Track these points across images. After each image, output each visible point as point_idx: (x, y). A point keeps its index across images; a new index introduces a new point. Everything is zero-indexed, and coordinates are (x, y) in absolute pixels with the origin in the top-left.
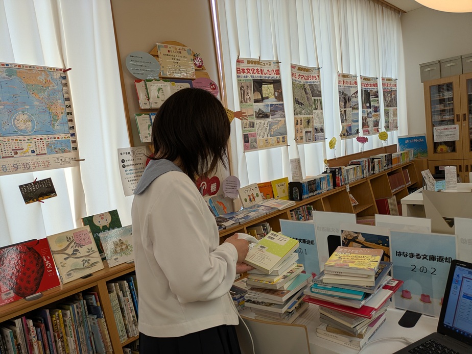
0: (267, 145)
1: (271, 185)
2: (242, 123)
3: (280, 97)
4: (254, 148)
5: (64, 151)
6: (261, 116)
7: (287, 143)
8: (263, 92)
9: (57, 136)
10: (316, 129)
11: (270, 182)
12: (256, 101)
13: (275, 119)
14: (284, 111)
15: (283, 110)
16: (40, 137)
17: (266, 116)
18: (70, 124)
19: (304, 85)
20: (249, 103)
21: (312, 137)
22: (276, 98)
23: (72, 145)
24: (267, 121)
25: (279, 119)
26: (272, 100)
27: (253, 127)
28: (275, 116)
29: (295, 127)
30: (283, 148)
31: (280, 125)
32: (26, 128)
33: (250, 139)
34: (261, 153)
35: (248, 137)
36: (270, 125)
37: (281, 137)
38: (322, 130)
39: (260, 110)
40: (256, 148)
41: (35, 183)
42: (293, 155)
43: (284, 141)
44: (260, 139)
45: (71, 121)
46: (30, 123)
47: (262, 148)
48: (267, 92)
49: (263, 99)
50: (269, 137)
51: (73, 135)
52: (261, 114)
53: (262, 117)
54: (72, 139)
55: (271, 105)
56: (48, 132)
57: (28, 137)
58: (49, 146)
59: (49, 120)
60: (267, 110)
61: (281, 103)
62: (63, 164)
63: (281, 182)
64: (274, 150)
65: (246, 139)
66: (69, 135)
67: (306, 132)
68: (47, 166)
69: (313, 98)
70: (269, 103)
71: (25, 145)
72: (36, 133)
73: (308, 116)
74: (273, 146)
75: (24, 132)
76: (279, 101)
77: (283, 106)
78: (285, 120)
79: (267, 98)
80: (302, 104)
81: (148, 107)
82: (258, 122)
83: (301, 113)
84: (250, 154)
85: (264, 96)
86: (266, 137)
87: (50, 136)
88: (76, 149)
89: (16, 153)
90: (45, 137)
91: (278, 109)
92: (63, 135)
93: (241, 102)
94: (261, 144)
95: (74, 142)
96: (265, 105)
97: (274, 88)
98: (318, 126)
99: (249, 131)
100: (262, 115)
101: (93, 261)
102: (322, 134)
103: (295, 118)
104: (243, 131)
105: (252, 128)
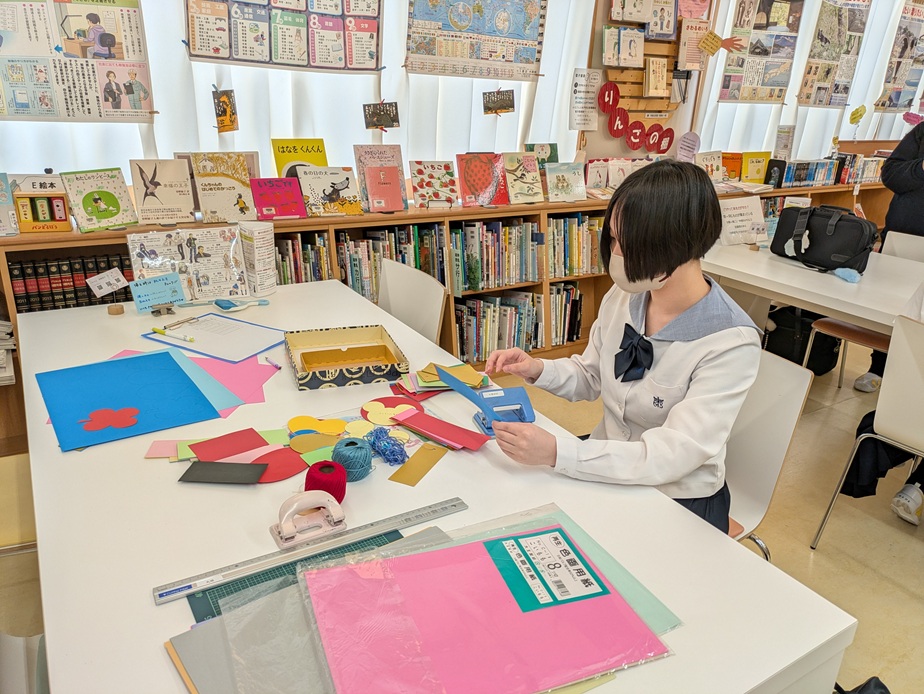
0: (754, 97)
1: (741, 158)
2: (728, 58)
3: (794, 26)
4: (734, 98)
5: (528, 61)
6: (758, 50)
7: (783, 99)
8: (772, 14)
9: (525, 42)
10: (837, 86)
11: (741, 155)
12: (757, 27)
13: (776, 60)
14: (794, 49)
15: (793, 46)
16: (511, 40)
17: (765, 52)
18: (540, 30)
19: (840, 10)
20: (746, 28)
21: (825, 98)
22: (789, 25)
23: (537, 55)
24: (763, 60)
25: (783, 60)
26: (781, 29)
27: (741, 66)
28: (779, 54)
29: (805, 76)
30: (775, 107)
31: (782, 70)
32: (504, 28)
33: (731, 83)
34: (742, 109)
35: (729, 81)
36: (767, 68)
37: (777, 89)
38: (846, 89)
39: (759, 41)
40: (736, 98)
41: (499, 92)
42: (787, 120)
43: (781, 96)
44: (746, 86)
45: (542, 25)
46: (507, 23)
47: (745, 100)
48: (777, 15)
49: (768, 24)
50: (759, 86)
51: (540, 43)
52: (758, 48)
53: (759, 54)
54: (538, 48)
55: (778, 37)
56: (520, 36)
57: (503, 40)
58: (516, 52)
59: (522, 22)
60: (768, 43)
61: (793, 34)
62: (525, 76)
63: (756, 157)
64: (761, 107)
65: (726, 82)
66: (536, 43)
67: (819, 88)
68: (511, 77)
69: (848, 33)
70: (776, 33)
71: (499, 49)
72: (511, 35)
73: (830, 62)
74: (762, 100)
75: (501, 32)
76: (792, 30)
77: (795, 41)
78: (792, 64)
79: (775, 24)
80: (827, 41)
81: (620, 19)
82: (750, 59)
83: (820, 56)
84: (725, 107)
85: (771, 20)
86: (755, 85)
87: (520, 41)
88: (538, 60)
89: (491, 56)
90: (515, 41)
91: (786, 44)
92: (531, 42)
93: (735, 26)
94: (745, 95)
95: (539, 52)
96: (768, 36)
97: (791, 9)
98: (841, 81)
99: (734, 71)
100: (760, 50)
101: (536, 190)
102: (845, 95)
103: (808, 62)
104: (726, 70)
105: (739, 68)
